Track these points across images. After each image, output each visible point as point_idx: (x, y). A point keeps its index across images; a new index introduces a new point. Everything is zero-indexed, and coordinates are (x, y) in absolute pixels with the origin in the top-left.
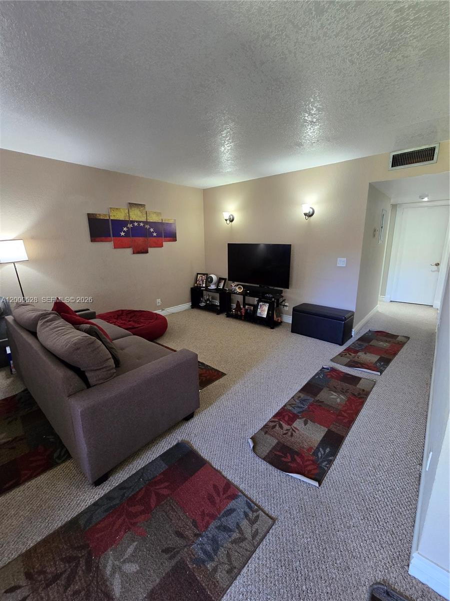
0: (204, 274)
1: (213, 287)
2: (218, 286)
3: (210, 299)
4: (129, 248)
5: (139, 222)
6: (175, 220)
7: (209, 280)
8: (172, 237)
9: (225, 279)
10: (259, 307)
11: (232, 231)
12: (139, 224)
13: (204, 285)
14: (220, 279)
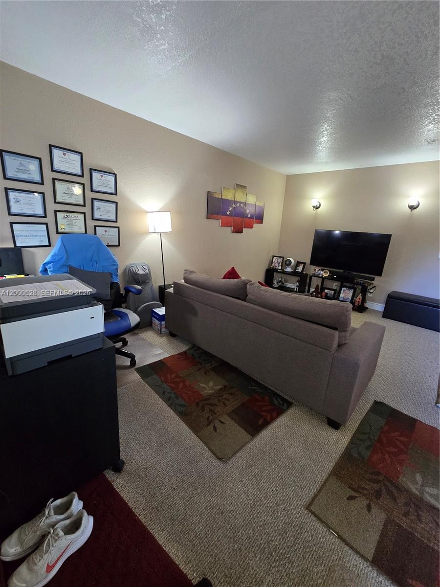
0: (280, 257)
1: (289, 269)
2: (296, 269)
3: (283, 281)
4: (230, 227)
5: (240, 203)
6: (264, 203)
7: (288, 263)
8: (260, 219)
9: (305, 264)
10: (342, 292)
11: (315, 218)
12: (240, 205)
13: (280, 268)
14: (298, 263)
